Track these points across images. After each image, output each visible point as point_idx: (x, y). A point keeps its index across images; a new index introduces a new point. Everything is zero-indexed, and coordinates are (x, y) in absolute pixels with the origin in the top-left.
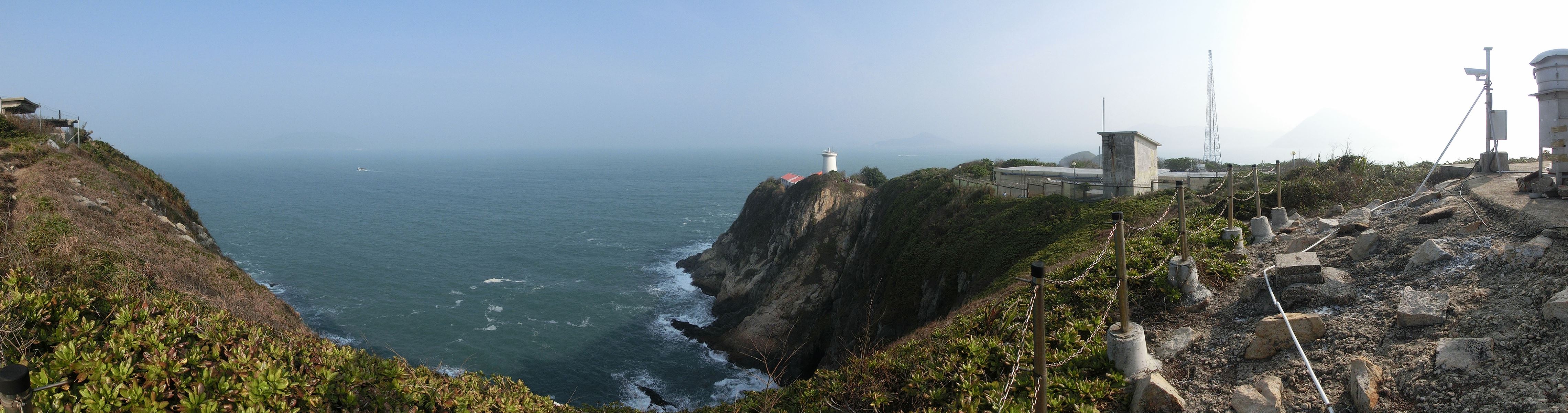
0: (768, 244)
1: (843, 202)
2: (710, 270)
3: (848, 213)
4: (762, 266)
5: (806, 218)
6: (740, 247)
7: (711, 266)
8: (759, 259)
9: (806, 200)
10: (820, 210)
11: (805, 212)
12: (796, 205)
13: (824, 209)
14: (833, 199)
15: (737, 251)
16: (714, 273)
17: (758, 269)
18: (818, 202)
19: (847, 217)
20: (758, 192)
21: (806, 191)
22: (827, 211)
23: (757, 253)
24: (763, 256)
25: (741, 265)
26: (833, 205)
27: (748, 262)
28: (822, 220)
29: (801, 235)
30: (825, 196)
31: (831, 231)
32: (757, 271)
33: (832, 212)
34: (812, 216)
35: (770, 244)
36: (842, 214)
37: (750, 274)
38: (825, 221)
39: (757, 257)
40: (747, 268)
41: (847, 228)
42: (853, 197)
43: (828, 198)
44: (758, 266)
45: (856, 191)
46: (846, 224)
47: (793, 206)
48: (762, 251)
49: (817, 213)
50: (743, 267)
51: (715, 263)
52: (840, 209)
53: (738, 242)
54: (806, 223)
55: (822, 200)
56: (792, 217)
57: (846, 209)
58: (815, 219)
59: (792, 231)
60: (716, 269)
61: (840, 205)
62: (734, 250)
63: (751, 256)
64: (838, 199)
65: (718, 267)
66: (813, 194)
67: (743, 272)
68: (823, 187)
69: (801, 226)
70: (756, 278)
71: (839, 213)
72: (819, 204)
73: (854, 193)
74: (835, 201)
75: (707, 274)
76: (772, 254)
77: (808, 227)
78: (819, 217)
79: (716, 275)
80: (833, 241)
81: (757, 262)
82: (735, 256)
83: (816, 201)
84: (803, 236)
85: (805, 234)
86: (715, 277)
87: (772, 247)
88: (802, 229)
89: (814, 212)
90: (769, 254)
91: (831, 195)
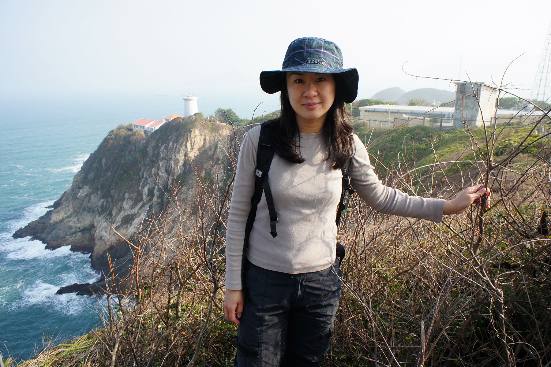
0: (140, 188)
1: (212, 139)
2: (71, 229)
3: (219, 150)
4: (140, 209)
5: (181, 158)
6: (105, 196)
7: (71, 224)
8: (133, 204)
9: (177, 141)
10: (192, 149)
11: (179, 152)
12: (166, 148)
13: (196, 147)
14: (203, 138)
15: (102, 201)
16: (78, 230)
17: (136, 213)
18: (189, 142)
19: (218, 153)
20: (111, 141)
21: (174, 134)
22: (199, 149)
23: (130, 198)
24: (137, 200)
25: (114, 213)
26: (204, 143)
27: (121, 209)
28: (196, 157)
29: (179, 174)
30: (196, 136)
31: (206, 166)
32: (135, 215)
33: (203, 149)
34: (186, 155)
35: (143, 187)
36: (213, 150)
37: (128, 220)
38: (199, 157)
39: (131, 203)
40: (122, 214)
41: (220, 162)
42: (220, 135)
43: (198, 137)
44: (135, 210)
45: (223, 130)
46: (218, 159)
47: (162, 148)
48: (134, 195)
49: (190, 151)
50: (117, 214)
51: (75, 219)
52: (210, 146)
53: (99, 192)
54: (181, 162)
55: (193, 140)
56: (163, 159)
57: (216, 146)
58: (189, 157)
59: (169, 171)
60: (79, 225)
61: (210, 142)
62: (97, 201)
63: (125, 203)
64: (207, 138)
65: (80, 222)
66: (183, 135)
67: (119, 218)
68: (192, 128)
69: (177, 165)
70: (136, 221)
71: (210, 150)
72: (191, 144)
73: (221, 132)
74: (205, 139)
75: (68, 234)
76: (148, 195)
77: (184, 165)
78: (193, 155)
79: (81, 231)
80: (208, 174)
81: (133, 207)
82: (102, 207)
83: (187, 141)
84: (180, 174)
85: (182, 172)
86: (80, 234)
87: (146, 190)
88: (178, 169)
89: (187, 151)
90: (144, 197)
91: (201, 135)
